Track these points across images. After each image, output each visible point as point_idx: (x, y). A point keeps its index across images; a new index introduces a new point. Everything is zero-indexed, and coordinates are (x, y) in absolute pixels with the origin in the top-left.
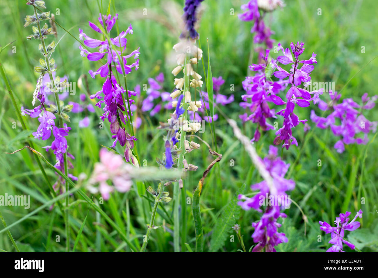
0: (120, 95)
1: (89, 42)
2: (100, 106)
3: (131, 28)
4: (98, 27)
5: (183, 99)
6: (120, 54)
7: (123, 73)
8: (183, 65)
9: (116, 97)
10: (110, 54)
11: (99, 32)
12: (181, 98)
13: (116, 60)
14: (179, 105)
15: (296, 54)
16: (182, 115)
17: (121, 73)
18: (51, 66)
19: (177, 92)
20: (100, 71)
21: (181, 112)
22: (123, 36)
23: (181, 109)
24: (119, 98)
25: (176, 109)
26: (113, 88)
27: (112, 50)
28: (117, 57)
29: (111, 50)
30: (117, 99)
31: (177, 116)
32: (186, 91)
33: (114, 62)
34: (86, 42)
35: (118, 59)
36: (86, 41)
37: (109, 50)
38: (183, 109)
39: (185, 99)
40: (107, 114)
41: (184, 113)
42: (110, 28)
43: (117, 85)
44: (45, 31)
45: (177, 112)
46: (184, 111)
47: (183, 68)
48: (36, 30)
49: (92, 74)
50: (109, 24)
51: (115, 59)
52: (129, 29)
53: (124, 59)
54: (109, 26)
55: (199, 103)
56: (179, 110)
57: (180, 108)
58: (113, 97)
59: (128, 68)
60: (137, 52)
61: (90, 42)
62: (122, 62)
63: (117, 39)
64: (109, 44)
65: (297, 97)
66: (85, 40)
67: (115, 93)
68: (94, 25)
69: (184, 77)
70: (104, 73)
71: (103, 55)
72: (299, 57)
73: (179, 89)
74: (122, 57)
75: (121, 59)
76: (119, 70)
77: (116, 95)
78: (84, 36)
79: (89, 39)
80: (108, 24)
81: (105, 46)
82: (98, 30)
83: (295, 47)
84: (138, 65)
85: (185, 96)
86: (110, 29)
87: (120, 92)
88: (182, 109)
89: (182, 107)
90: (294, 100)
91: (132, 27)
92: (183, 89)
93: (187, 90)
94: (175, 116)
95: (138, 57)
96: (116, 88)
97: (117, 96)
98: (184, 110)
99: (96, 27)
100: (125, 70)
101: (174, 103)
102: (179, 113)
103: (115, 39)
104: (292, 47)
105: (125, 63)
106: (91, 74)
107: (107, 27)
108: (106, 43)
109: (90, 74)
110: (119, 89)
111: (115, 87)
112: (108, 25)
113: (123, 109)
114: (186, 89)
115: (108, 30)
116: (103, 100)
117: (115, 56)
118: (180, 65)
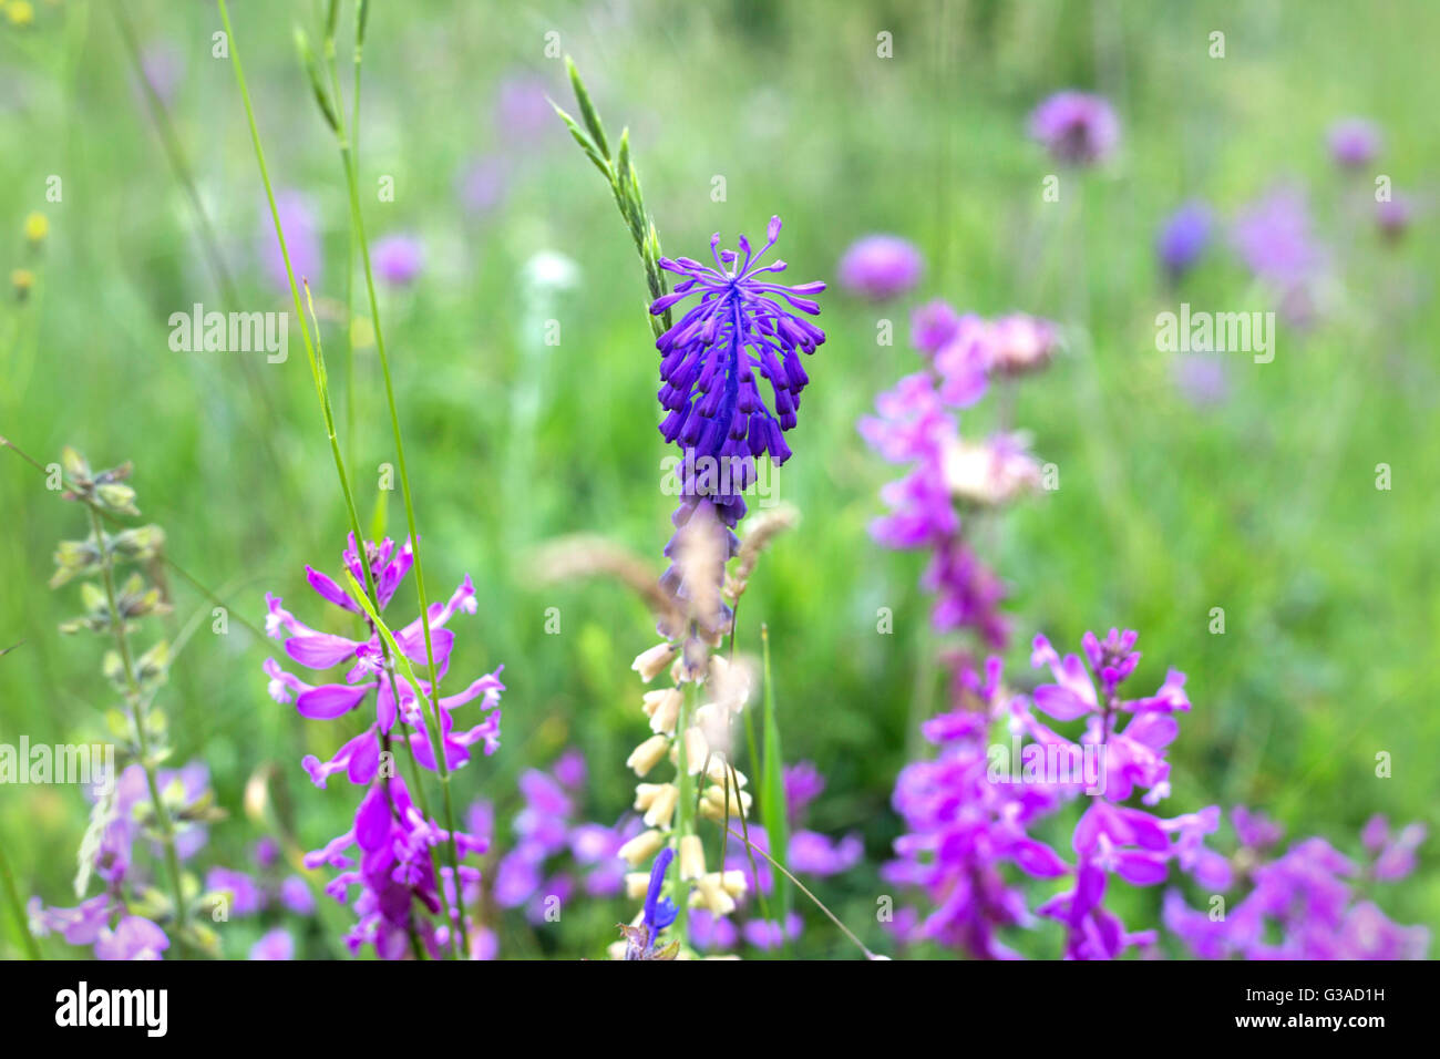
0: (424, 854)
1: (306, 647)
2: (342, 897)
3: (469, 591)
4: (341, 589)
5: (673, 864)
6: (427, 690)
7: (436, 762)
8: (671, 734)
9: (410, 862)
10: (389, 691)
11: (343, 605)
12: (662, 861)
13: (412, 717)
14: (656, 888)
15: (1108, 677)
16: (667, 929)
17: (429, 764)
18: (153, 739)
19: (650, 839)
20: (345, 761)
21: (665, 917)
22: (437, 623)
23: (664, 905)
24: (420, 867)
25: (644, 905)
26: (396, 826)
27: (396, 676)
28: (414, 705)
29: (390, 672)
30: (413, 869)
31: (648, 933)
32: (683, 833)
33: (404, 723)
34: (293, 647)
35: (418, 711)
36: (292, 643)
37: (384, 675)
38: (672, 905)
39: (678, 864)
40: (371, 928)
41: (676, 920)
42: (387, 591)
43: (412, 815)
44: (132, 601)
45: (649, 920)
46: (675, 913)
47: (672, 743)
48: (95, 597)
49: (317, 771)
50: (387, 577)
51: (409, 711)
52: (459, 593)
53: (443, 711)
54: (386, 586)
55: (736, 880)
56: (657, 909)
57: (661, 899)
58: (395, 863)
59: (457, 747)
60: (490, 684)
61: (309, 644)
62: (436, 725)
63: (416, 634)
64: (385, 654)
65: (1115, 841)
66: (290, 638)
67: (405, 844)
68: (325, 580)
69: (678, 779)
70: (363, 766)
71: (359, 696)
72: (1119, 687)
73: (658, 828)
74: (435, 705)
75: (431, 712)
76: (420, 754)
77: (409, 854)
78: (286, 623)
79: (302, 632)
80: (381, 574)
81: (368, 663)
82: (341, 601)
83: (1104, 651)
84: (497, 732)
85: (677, 852)
86: (389, 594)
87: (426, 842)
88: (669, 905)
89: (668, 899)
90: (1107, 856)
91: (472, 586)
92: (672, 824)
93: (689, 827)
94: (642, 932)
95: (496, 704)
96: (409, 827)
97: (415, 856)
98: (674, 909)
99: (332, 585)
100: (444, 752)
101: (638, 882)
102: (657, 921)
103: (406, 633)
104: (1091, 651)
105: (448, 726)
106: (312, 769)
107: (375, 587)
108: (373, 651)
109: (307, 770)
110: (422, 829)
111: (403, 819)
112: (380, 581)
113: (434, 908)
114: (683, 825)
115: (382, 598)
116: (355, 873)
117: (408, 700)
118: (662, 733)
